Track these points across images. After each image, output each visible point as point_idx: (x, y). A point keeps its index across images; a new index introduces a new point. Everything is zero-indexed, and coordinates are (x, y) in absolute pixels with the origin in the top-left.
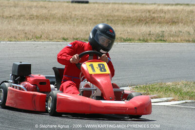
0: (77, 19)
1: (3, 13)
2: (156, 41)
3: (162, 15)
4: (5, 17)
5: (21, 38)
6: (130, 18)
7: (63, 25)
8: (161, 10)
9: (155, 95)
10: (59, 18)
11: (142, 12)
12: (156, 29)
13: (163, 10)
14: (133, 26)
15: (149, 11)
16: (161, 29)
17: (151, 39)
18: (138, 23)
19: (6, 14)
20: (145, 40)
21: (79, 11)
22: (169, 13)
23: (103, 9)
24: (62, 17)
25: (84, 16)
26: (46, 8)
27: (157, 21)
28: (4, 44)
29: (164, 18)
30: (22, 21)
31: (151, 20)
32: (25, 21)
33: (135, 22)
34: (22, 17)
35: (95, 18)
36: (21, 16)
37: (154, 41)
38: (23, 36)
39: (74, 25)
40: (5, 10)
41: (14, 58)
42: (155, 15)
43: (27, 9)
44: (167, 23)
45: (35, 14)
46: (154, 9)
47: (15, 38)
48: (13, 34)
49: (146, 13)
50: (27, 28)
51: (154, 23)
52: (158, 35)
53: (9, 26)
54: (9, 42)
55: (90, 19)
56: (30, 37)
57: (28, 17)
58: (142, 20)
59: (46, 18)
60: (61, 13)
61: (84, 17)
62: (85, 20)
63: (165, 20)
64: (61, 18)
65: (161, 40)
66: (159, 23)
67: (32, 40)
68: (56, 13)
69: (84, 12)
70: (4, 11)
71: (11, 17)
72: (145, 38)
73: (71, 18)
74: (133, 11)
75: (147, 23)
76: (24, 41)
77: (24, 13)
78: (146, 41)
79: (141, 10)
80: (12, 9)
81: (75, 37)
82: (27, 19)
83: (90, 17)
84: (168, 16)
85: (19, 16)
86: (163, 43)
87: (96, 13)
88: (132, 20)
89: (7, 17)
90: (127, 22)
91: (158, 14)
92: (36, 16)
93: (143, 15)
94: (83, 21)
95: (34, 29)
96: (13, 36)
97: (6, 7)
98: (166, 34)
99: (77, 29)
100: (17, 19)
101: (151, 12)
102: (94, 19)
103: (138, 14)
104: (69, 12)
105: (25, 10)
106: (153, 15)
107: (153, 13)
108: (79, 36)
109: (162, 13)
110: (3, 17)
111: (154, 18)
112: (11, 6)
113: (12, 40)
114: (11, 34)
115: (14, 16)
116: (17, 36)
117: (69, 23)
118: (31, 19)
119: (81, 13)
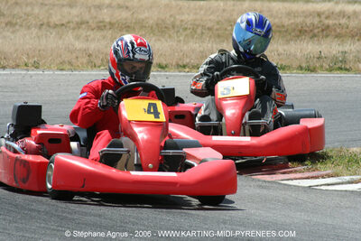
0: (186, 29)
1: (48, 18)
2: (331, 70)
3: (343, 21)
4: (52, 24)
5: (82, 64)
6: (283, 26)
7: (159, 40)
8: (340, 12)
9: (329, 171)
10: (152, 28)
11: (305, 17)
12: (331, 48)
13: (344, 12)
14: (288, 42)
15: (319, 15)
16: (341, 49)
17: (322, 66)
18: (298, 36)
19: (55, 19)
20: (311, 68)
21: (188, 14)
22: (357, 17)
23: (233, 10)
24: (157, 24)
25: (197, 23)
26: (127, 8)
27: (333, 33)
28: (49, 75)
29: (347, 28)
30: (83, 32)
31: (323, 30)
32: (88, 33)
33: (293, 34)
34: (84, 26)
35: (218, 27)
36: (82, 23)
37: (327, 70)
38: (85, 61)
39: (180, 41)
40: (51, 11)
41: (67, 101)
42: (330, 22)
43: (93, 10)
44: (353, 37)
45: (108, 20)
46: (328, 10)
47: (70, 63)
48: (66, 56)
49: (314, 17)
50: (93, 46)
51: (327, 36)
52: (335, 60)
53: (60, 42)
54: (59, 72)
55: (209, 29)
56: (98, 62)
57: (94, 26)
58: (306, 31)
59: (128, 27)
60: (156, 18)
61: (198, 26)
62: (199, 31)
63: (348, 31)
64: (154, 26)
65: (340, 69)
66: (338, 36)
67: (102, 68)
68: (146, 18)
69: (198, 17)
70: (51, 14)
71: (63, 25)
72: (311, 64)
73: (173, 27)
74: (289, 14)
75: (315, 36)
76: (86, 70)
77: (87, 17)
78: (312, 70)
79: (303, 12)
80: (66, 10)
81: (180, 63)
82: (93, 30)
83: (210, 25)
84: (353, 23)
85: (77, 23)
86: (343, 75)
87: (220, 18)
88: (286, 31)
89: (56, 26)
90: (278, 34)
91: (335, 19)
92: (110, 23)
93: (308, 21)
94: (195, 32)
95: (106, 47)
96: (66, 59)
97: (54, 5)
98: (350, 57)
99: (185, 48)
100: (74, 29)
101: (323, 16)
102: (217, 30)
103: (299, 20)
104: (171, 16)
105: (89, 11)
106: (326, 22)
107: (327, 18)
108: (188, 60)
109: (344, 17)
110: (49, 26)
111: (328, 26)
112: (63, 6)
113: (64, 67)
114: (63, 56)
115: (69, 22)
116: (73, 61)
117: (170, 36)
118: (99, 28)
119: (192, 17)
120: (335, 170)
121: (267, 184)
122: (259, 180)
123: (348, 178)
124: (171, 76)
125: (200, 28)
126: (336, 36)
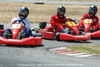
0: (38, 12)
3: (81, 10)
12: (78, 18)
15: (75, 9)
18: (69, 14)
19: (2, 9)
22: (85, 9)
23: (51, 7)
24: (30, 11)
25: (41, 10)
30: (10, 13)
33: (67, 14)
34: (10, 11)
38: (10, 21)
39: (36, 15)
40: (1, 7)
42: (78, 11)
45: (16, 10)
46: (77, 7)
47: (6, 21)
48: (5, 19)
49: (73, 9)
51: (77, 14)
52: (79, 21)
53: (3, 15)
55: (44, 12)
57: (13, 11)
58: (71, 13)
61: (41, 11)
62: (42, 13)
66: (80, 14)
69: (41, 9)
71: (4, 11)
73: (35, 11)
75: (73, 14)
77: (11, 9)
79: (70, 8)
80: (5, 7)
81: (37, 22)
83: (45, 11)
85: (8, 10)
87: (47, 9)
89: (2, 11)
93: (72, 10)
96: (5, 20)
97: (2, 5)
99: (38, 17)
100: (7, 12)
102: (47, 12)
103: (69, 10)
104: (34, 9)
105: (11, 7)
106: (77, 10)
107: (77, 9)
108: (39, 21)
112: (4, 5)
113: (4, 22)
114: (4, 19)
115: (6, 10)
116: (7, 21)
117: (34, 14)
118: (14, 12)
119: (40, 9)
120: (79, 51)
121: (61, 55)
122: (59, 54)
123: (83, 53)
124: (34, 25)
125: (42, 12)
126: (79, 15)
